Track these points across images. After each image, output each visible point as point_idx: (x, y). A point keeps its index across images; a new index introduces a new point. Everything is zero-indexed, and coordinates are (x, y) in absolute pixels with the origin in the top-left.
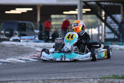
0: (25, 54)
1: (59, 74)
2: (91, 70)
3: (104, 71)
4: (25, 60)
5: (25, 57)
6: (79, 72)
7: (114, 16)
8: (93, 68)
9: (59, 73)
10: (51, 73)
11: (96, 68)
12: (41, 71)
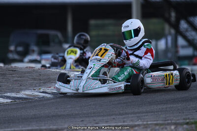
0: (52, 83)
1: (113, 117)
2: (168, 109)
3: (189, 110)
4: (52, 94)
5: (52, 88)
6: (147, 112)
7: (191, 19)
8: (169, 106)
9: (112, 115)
10: (98, 116)
11: (175, 106)
12: (80, 112)
